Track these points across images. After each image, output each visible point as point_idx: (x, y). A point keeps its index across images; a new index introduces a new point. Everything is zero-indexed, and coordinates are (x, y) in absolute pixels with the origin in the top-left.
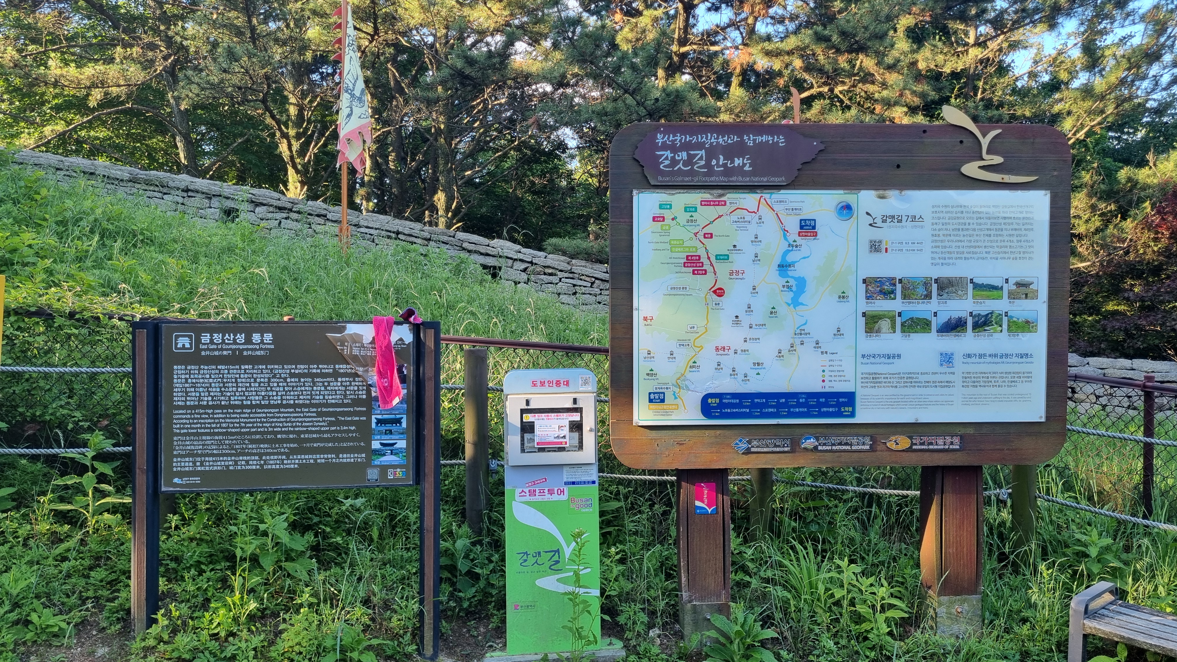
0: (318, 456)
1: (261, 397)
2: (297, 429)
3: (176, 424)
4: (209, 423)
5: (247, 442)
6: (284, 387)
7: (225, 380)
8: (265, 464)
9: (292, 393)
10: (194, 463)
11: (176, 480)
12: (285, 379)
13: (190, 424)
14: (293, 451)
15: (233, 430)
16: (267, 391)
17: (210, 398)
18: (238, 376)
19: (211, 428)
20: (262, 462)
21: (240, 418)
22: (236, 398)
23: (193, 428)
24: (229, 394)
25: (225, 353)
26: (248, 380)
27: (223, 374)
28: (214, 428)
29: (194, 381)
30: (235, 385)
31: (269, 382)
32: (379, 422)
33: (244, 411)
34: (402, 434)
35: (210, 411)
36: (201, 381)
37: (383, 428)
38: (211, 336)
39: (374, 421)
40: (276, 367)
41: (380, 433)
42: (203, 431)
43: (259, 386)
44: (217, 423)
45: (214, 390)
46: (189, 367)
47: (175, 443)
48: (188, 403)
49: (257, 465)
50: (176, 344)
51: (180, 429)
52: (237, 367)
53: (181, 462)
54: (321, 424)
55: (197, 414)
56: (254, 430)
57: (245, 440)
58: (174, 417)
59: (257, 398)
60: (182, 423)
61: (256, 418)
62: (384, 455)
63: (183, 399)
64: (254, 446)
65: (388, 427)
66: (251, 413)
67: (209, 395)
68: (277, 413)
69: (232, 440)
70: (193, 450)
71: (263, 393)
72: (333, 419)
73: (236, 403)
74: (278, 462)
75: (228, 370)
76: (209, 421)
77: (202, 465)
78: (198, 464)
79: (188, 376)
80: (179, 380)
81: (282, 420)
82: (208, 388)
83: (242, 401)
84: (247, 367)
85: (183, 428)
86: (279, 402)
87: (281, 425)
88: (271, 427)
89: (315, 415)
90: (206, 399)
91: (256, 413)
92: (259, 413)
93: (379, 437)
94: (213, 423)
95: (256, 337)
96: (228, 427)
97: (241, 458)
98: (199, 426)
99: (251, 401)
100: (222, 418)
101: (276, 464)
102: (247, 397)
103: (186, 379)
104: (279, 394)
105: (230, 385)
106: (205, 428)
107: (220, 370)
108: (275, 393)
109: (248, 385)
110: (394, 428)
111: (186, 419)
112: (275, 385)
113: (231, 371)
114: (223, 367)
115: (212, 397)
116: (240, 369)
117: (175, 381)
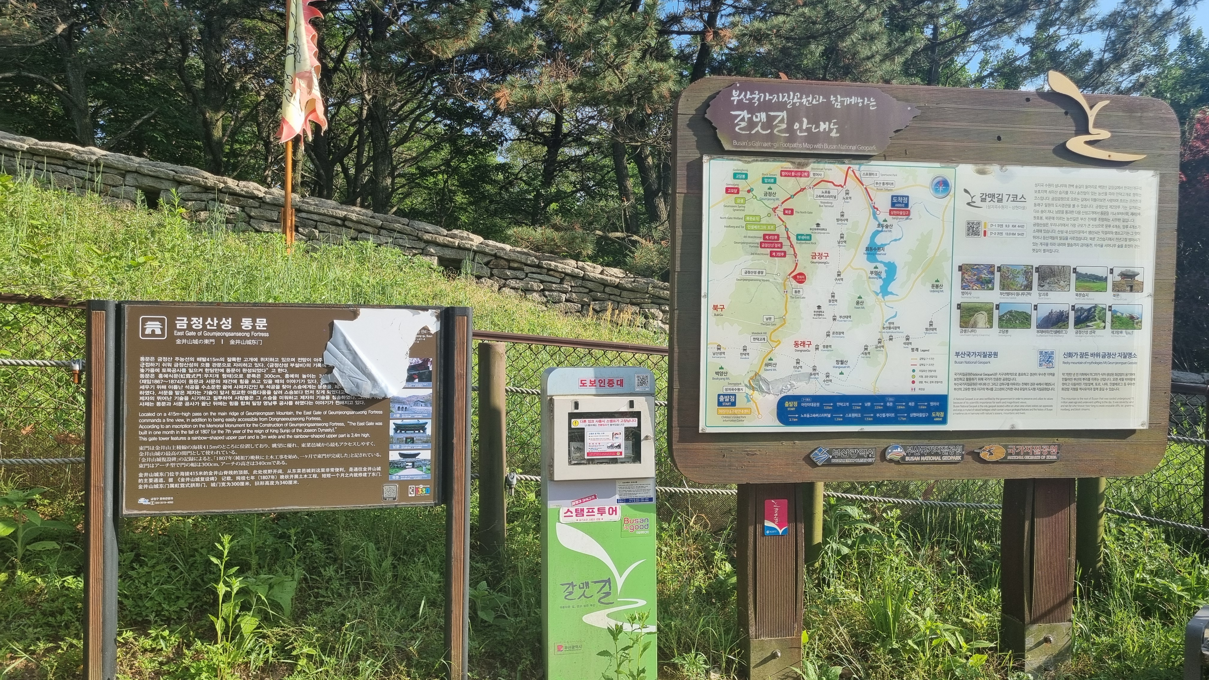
0: (323, 470)
1: (252, 398)
2: (297, 437)
3: (142, 430)
4: (185, 429)
5: (233, 452)
6: (281, 384)
7: (206, 376)
8: (256, 479)
9: (291, 392)
10: (166, 479)
11: (142, 501)
12: (282, 375)
13: (161, 430)
14: (291, 464)
15: (216, 438)
16: (259, 389)
17: (187, 398)
18: (222, 370)
19: (187, 435)
20: (253, 478)
21: (225, 422)
22: (220, 398)
23: (165, 436)
24: (211, 393)
25: (206, 341)
26: (236, 376)
27: (204, 368)
28: (191, 436)
29: (166, 376)
30: (219, 381)
31: (262, 378)
32: (399, 428)
33: (231, 413)
34: (426, 442)
35: (186, 414)
36: (176, 376)
37: (403, 435)
38: (189, 320)
39: (392, 427)
40: (271, 359)
41: (399, 441)
42: (177, 438)
43: (250, 383)
44: (195, 429)
45: (192, 387)
46: (160, 359)
47: (141, 454)
48: (158, 404)
49: (246, 481)
50: (144, 330)
51: (147, 436)
52: (222, 359)
53: (148, 477)
54: (327, 430)
55: (170, 417)
56: (242, 438)
57: (231, 450)
58: (140, 421)
59: (247, 398)
60: (150, 430)
61: (246, 422)
62: (404, 468)
63: (153, 398)
64: (242, 458)
65: (410, 434)
66: (240, 416)
67: (186, 395)
68: (272, 416)
69: (215, 450)
70: (165, 463)
71: (255, 393)
72: (342, 424)
73: (221, 403)
74: (273, 477)
75: (211, 363)
76: (186, 426)
77: (175, 481)
78: (171, 480)
79: (158, 370)
80: (147, 376)
81: (278, 425)
82: (184, 385)
83: (228, 401)
84: (234, 359)
85: (152, 436)
86: (275, 403)
87: (277, 431)
88: (264, 434)
89: (319, 419)
90: (181, 399)
91: (245, 416)
92: (250, 417)
93: (398, 446)
94: (191, 429)
95: (246, 323)
96: (210, 435)
97: (226, 473)
98: (172, 432)
99: (239, 401)
100: (202, 423)
101: (270, 480)
102: (234, 396)
103: (156, 374)
104: (275, 393)
105: (213, 381)
106: (180, 435)
107: (200, 363)
108: (269, 393)
109: (235, 381)
110: (416, 435)
111: (155, 423)
112: (270, 382)
113: (214, 365)
114: (204, 360)
115: (190, 396)
116: (226, 362)
117: (142, 376)
